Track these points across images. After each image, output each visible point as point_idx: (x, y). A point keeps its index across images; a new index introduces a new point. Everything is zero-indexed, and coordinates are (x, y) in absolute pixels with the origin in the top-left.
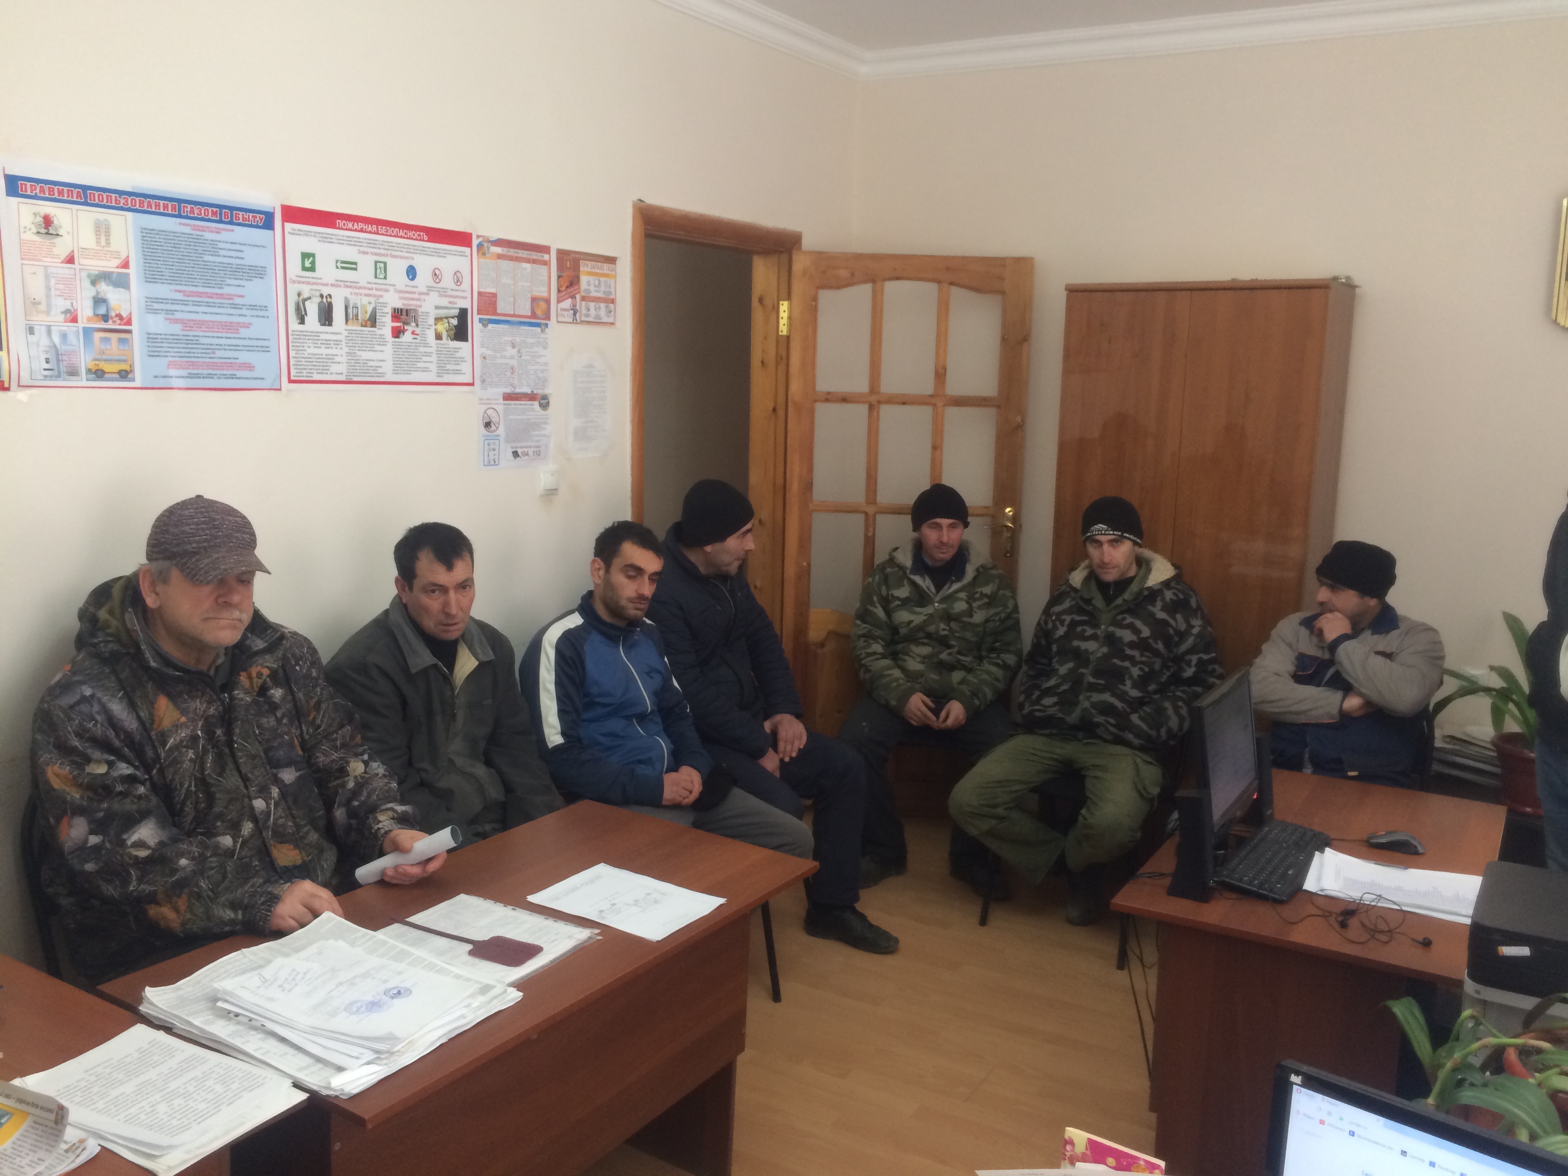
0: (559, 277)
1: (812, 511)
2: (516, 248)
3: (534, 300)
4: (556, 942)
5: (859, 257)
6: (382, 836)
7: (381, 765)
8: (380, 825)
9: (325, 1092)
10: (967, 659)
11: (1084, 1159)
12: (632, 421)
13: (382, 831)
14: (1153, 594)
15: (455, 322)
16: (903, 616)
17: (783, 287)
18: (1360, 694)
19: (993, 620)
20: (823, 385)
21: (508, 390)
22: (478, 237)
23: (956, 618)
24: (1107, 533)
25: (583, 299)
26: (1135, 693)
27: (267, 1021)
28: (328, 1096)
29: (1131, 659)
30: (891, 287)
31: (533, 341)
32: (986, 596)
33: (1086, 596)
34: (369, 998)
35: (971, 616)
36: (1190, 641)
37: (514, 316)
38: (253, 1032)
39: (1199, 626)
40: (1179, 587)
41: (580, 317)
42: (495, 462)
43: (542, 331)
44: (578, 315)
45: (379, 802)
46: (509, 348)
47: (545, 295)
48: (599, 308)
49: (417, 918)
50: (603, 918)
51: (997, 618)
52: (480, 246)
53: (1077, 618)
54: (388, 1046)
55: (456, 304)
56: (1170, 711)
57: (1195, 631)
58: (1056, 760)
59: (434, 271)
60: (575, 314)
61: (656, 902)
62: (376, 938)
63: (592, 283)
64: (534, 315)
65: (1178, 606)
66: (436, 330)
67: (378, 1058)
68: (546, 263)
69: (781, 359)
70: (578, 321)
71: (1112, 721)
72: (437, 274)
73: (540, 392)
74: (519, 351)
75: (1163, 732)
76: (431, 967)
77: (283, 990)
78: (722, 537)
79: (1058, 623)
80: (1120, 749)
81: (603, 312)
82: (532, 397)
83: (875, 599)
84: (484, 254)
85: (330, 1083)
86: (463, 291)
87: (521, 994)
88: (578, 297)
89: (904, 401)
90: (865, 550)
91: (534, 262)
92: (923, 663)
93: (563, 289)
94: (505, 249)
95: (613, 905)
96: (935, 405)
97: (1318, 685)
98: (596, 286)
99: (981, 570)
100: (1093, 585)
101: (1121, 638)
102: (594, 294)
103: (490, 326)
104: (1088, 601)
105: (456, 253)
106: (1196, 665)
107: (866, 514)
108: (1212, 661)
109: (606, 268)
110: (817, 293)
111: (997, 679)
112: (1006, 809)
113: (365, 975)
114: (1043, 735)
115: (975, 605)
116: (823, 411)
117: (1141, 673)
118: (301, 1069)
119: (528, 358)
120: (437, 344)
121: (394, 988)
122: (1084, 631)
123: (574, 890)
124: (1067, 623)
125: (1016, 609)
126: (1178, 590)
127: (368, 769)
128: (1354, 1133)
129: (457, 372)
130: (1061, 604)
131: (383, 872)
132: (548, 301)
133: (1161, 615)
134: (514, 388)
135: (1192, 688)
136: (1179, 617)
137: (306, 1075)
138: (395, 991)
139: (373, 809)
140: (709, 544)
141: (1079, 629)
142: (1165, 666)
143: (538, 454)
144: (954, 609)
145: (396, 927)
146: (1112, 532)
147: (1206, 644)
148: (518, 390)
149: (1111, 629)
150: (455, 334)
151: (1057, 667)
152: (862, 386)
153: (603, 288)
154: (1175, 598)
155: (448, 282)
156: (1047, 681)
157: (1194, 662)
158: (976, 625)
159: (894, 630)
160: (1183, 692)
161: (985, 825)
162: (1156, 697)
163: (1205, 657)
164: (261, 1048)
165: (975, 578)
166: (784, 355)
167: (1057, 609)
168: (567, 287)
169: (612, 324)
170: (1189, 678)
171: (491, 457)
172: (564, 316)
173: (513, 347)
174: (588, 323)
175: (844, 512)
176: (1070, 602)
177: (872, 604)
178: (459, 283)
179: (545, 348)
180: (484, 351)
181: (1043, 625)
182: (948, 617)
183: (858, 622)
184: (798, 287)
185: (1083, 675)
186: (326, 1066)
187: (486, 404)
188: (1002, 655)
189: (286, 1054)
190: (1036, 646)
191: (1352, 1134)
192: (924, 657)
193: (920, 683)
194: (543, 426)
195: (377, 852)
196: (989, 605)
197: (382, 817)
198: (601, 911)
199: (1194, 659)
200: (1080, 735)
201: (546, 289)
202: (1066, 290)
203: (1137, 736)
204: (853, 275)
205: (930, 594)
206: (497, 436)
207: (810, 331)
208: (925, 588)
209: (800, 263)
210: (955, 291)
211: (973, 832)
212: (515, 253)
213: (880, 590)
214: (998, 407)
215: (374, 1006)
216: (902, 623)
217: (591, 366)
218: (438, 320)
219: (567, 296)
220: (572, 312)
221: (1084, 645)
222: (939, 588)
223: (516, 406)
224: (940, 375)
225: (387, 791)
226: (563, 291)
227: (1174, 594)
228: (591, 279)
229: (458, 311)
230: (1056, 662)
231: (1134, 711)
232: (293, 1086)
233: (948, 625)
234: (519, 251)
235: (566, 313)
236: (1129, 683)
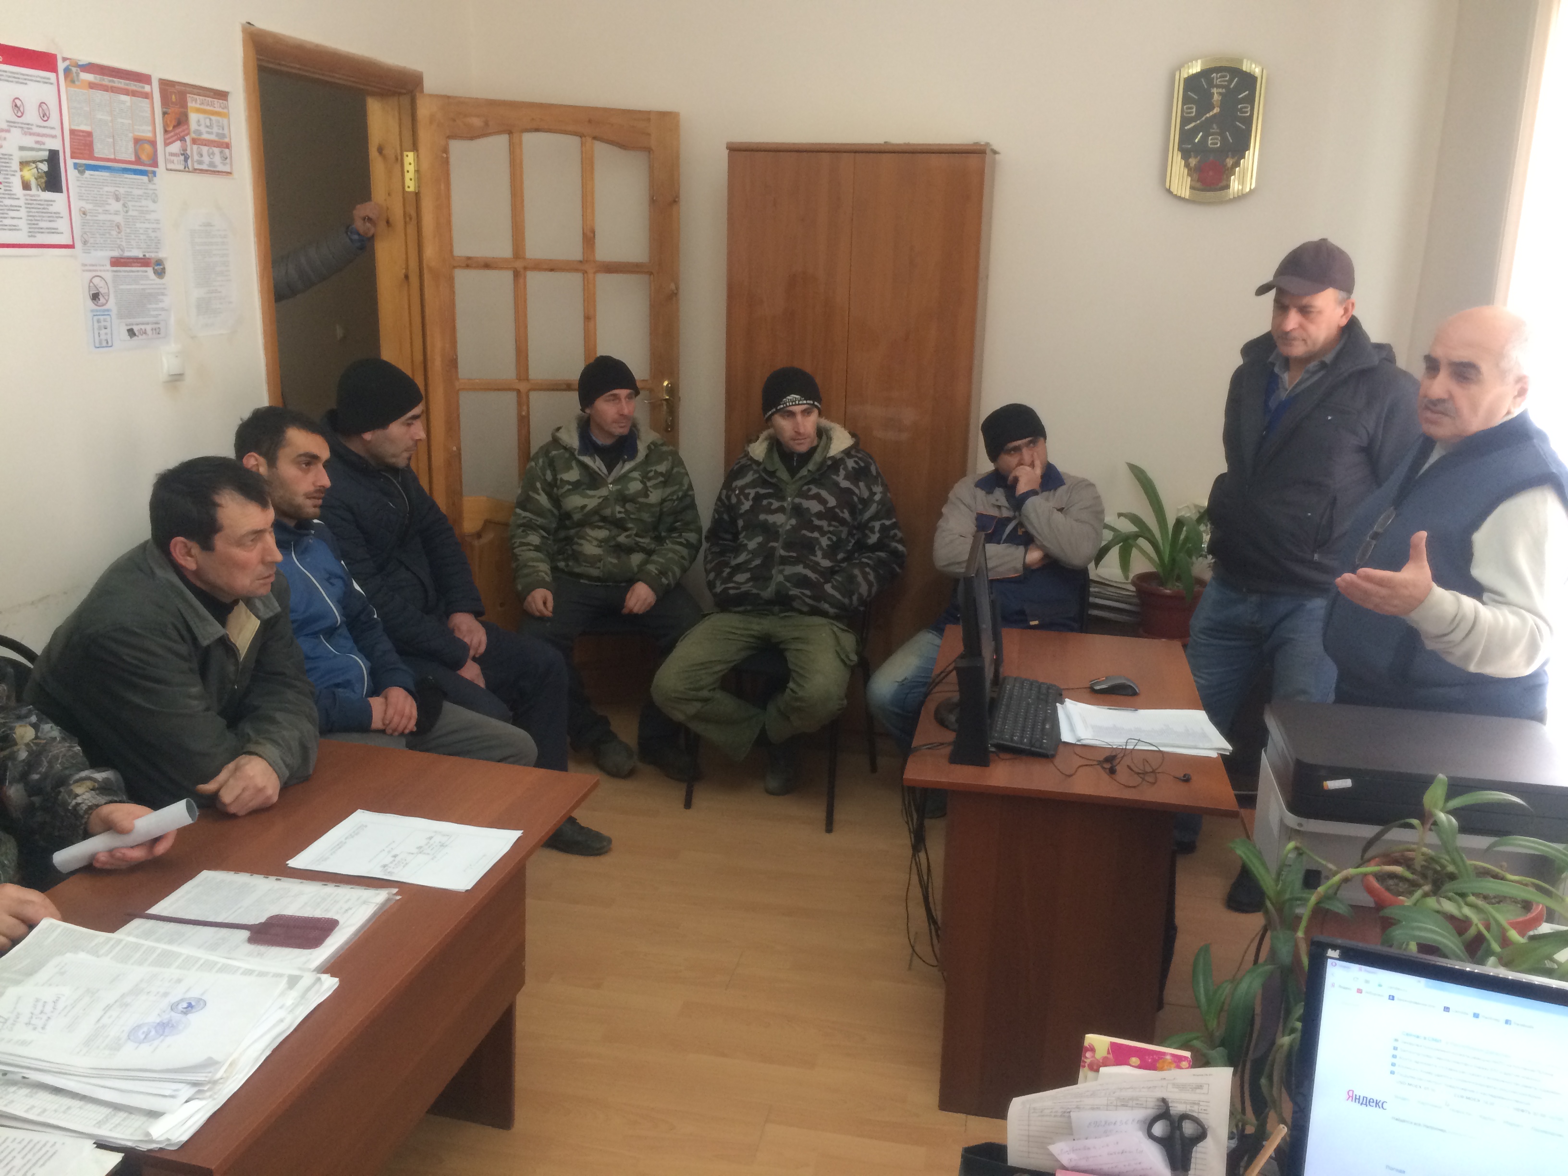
0: (164, 114)
1: (458, 390)
2: (111, 76)
3: (137, 141)
4: (350, 912)
5: (492, 104)
6: (86, 812)
7: (55, 727)
8: (79, 800)
9: (144, 1147)
10: (645, 541)
11: (1105, 1063)
12: (262, 292)
13: (84, 807)
14: (836, 464)
15: (44, 167)
16: (574, 501)
17: (407, 134)
18: (1042, 547)
19: (669, 500)
20: (462, 248)
21: (116, 254)
22: (65, 59)
23: (632, 499)
24: (801, 402)
25: (194, 141)
26: (826, 563)
27: (28, 1071)
28: (150, 1151)
29: (819, 529)
30: (530, 140)
31: (140, 192)
32: (661, 474)
33: (770, 468)
34: (153, 1018)
35: (647, 496)
36: (873, 508)
37: (115, 160)
38: (12, 1089)
39: (881, 493)
40: (860, 455)
41: (193, 165)
42: (107, 343)
43: (150, 181)
44: (189, 161)
45: (67, 772)
46: (112, 201)
47: (149, 135)
48: (213, 154)
49: (161, 908)
50: (391, 873)
51: (675, 497)
52: (67, 71)
53: (762, 491)
54: (210, 1075)
55: (44, 144)
56: (860, 578)
57: (877, 497)
58: (753, 636)
59: (14, 101)
60: (186, 160)
61: (443, 845)
62: (124, 943)
63: (202, 122)
64: (138, 161)
65: (860, 474)
66: (22, 177)
67: (199, 1091)
68: (147, 96)
69: (411, 219)
70: (191, 169)
71: (808, 592)
72: (18, 105)
73: (153, 255)
74: (124, 205)
75: (855, 598)
76: (209, 966)
77: (35, 1029)
78: (383, 422)
79: (742, 497)
80: (817, 620)
81: (217, 159)
82: (144, 262)
83: (538, 485)
84: (73, 82)
85: (148, 1134)
86: (53, 128)
87: (336, 980)
88: (188, 138)
89: (552, 267)
90: (519, 431)
91: (134, 94)
92: (600, 547)
93: (171, 128)
94: (98, 77)
95: (395, 856)
96: (585, 272)
97: (999, 543)
98: (207, 127)
99: (653, 447)
100: (776, 457)
101: (808, 509)
102: (205, 136)
103: (88, 173)
104: (772, 474)
105: (38, 79)
106: (879, 531)
107: (519, 391)
108: (894, 526)
109: (217, 105)
110: (447, 144)
111: (683, 557)
112: (710, 691)
113: (136, 991)
114: (739, 612)
115: (649, 484)
116: (463, 279)
117: (829, 543)
118: (99, 1124)
119: (135, 213)
120: (25, 195)
121: (182, 1000)
122: (771, 504)
123: (340, 845)
124: (751, 497)
125: (690, 487)
126: (860, 459)
127: (39, 734)
128: (1393, 997)
129: (54, 231)
130: (743, 477)
131: (93, 857)
132: (153, 143)
133: (845, 484)
134: (123, 250)
135: (877, 553)
136: (861, 484)
137: (111, 1130)
138: (185, 1005)
139: (62, 781)
140: (369, 431)
141: (765, 502)
142: (850, 534)
143: (157, 331)
144: (628, 489)
145: (136, 923)
146: (805, 402)
147: (887, 510)
148: (127, 254)
149: (797, 500)
150: (46, 182)
151: (746, 542)
152: (503, 249)
153: (215, 130)
154: (856, 466)
155: (32, 116)
156: (735, 558)
157: (877, 529)
158: (651, 505)
159: (565, 516)
160: (869, 558)
161: (694, 708)
162: (844, 565)
163: (887, 523)
164: (33, 1107)
165: (647, 456)
166: (413, 213)
167: (740, 483)
168: (174, 127)
169: (230, 173)
170: (874, 544)
171: (103, 337)
172: (173, 162)
173: (117, 199)
174: (202, 171)
175: (495, 390)
176: (753, 475)
177: (536, 491)
178: (45, 118)
179: (154, 202)
180: (83, 204)
181: (726, 501)
182: (623, 499)
183: (518, 511)
184: (425, 135)
185: (774, 548)
186: (131, 1113)
187: (90, 271)
188: (683, 534)
189: (69, 1108)
190: (717, 524)
191: (1392, 998)
192: (601, 541)
193: (599, 568)
194: (161, 297)
195: (81, 832)
196: (665, 484)
197: (78, 790)
198: (384, 866)
199: (877, 525)
200: (776, 609)
201: (150, 128)
202: (727, 148)
203: (832, 605)
204: (486, 124)
205: (603, 475)
206: (108, 310)
207: (443, 187)
208: (597, 470)
209: (424, 110)
210: (600, 148)
211: (678, 716)
212: (110, 81)
213: (544, 475)
214: (651, 273)
215: (164, 1028)
216: (576, 508)
217: (209, 225)
218: (23, 164)
219: (176, 137)
220: (182, 158)
221: (771, 518)
222: (610, 469)
223: (126, 274)
224: (589, 239)
225: (73, 757)
226: (171, 132)
227: (856, 462)
228: (201, 116)
229: (47, 153)
230: (744, 537)
231: (827, 582)
232: (97, 1147)
233: (623, 507)
234: (115, 80)
235: (175, 159)
236: (819, 554)
